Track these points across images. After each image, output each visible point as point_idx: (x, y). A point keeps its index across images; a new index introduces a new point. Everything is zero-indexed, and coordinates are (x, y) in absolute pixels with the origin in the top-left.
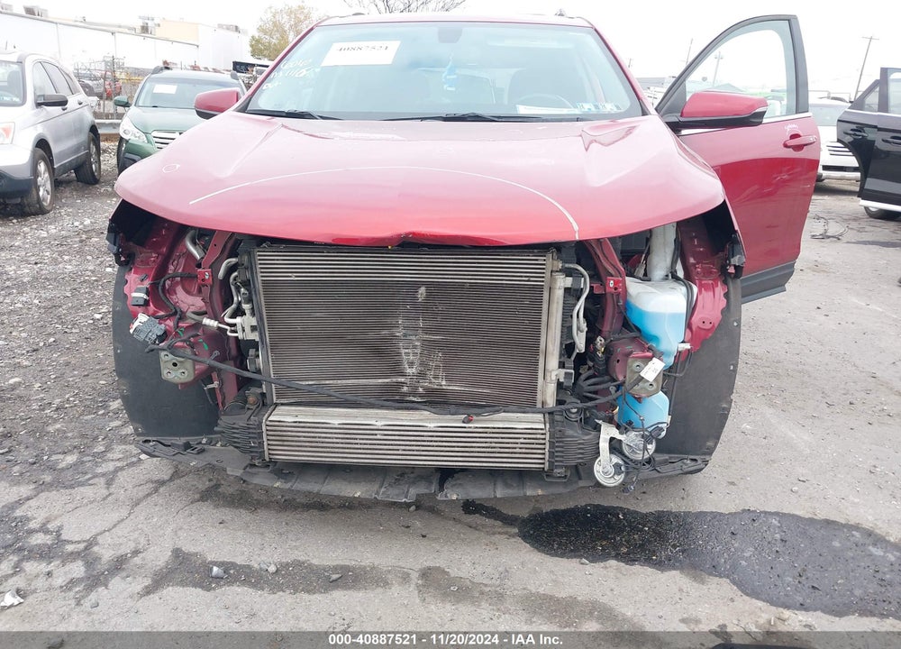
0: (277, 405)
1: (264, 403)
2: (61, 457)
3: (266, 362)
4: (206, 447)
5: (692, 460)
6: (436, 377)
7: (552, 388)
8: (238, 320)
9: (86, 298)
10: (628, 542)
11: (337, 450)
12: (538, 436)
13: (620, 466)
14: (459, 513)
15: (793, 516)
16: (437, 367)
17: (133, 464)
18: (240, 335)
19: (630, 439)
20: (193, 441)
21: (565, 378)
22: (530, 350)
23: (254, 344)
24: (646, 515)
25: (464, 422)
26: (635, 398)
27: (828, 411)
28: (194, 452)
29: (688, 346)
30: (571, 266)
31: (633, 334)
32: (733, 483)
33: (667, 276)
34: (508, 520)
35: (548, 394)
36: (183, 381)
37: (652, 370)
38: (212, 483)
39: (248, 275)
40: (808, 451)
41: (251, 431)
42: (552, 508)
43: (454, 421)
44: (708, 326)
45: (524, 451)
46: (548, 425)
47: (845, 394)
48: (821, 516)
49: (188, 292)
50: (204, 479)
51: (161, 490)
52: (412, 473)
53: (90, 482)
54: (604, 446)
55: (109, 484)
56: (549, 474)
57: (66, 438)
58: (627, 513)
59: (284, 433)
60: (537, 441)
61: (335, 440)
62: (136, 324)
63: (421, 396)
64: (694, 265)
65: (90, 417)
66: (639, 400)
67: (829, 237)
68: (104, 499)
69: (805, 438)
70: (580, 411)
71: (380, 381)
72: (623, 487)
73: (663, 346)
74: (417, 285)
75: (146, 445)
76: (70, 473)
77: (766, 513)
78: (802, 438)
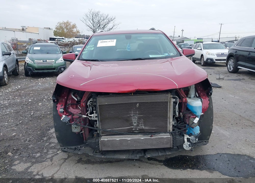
0: (101, 136)
1: (99, 136)
2: (36, 154)
3: (99, 125)
4: (80, 148)
5: (205, 142)
6: (141, 126)
7: (171, 126)
8: (92, 115)
9: (26, 109)
10: (191, 164)
11: (118, 147)
12: (169, 139)
13: (190, 145)
14: (147, 161)
15: (230, 154)
16: (142, 123)
17: (56, 155)
18: (93, 119)
19: (192, 138)
20: (76, 147)
21: (174, 124)
22: (165, 117)
23: (96, 121)
24: (194, 156)
25: (150, 137)
26: (192, 127)
27: (231, 126)
28: (78, 150)
29: (203, 114)
30: (175, 96)
31: (190, 112)
32: (213, 147)
33: (195, 96)
34: (160, 161)
35: (170, 128)
36: (78, 132)
37: (196, 120)
38: (80, 158)
39: (95, 104)
40: (229, 137)
41: (96, 143)
42: (170, 157)
43: (148, 137)
44: (206, 108)
45: (166, 143)
46: (171, 136)
47: (234, 121)
48: (236, 153)
49: (73, 108)
50: (77, 157)
51: (66, 161)
52: (136, 151)
53: (46, 160)
54: (186, 140)
55: (51, 160)
56: (173, 148)
57: (35, 149)
58: (189, 157)
59: (105, 143)
60: (169, 140)
61: (118, 144)
62: (63, 118)
63: (138, 131)
64: (200, 93)
65: (39, 143)
66: (193, 128)
67: (221, 79)
68: (52, 165)
69: (228, 133)
70: (178, 132)
71: (127, 128)
72: (191, 150)
73: (197, 114)
74: (137, 103)
75: (65, 149)
76: (39, 158)
77: (223, 154)
78: (227, 133)
